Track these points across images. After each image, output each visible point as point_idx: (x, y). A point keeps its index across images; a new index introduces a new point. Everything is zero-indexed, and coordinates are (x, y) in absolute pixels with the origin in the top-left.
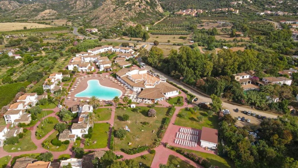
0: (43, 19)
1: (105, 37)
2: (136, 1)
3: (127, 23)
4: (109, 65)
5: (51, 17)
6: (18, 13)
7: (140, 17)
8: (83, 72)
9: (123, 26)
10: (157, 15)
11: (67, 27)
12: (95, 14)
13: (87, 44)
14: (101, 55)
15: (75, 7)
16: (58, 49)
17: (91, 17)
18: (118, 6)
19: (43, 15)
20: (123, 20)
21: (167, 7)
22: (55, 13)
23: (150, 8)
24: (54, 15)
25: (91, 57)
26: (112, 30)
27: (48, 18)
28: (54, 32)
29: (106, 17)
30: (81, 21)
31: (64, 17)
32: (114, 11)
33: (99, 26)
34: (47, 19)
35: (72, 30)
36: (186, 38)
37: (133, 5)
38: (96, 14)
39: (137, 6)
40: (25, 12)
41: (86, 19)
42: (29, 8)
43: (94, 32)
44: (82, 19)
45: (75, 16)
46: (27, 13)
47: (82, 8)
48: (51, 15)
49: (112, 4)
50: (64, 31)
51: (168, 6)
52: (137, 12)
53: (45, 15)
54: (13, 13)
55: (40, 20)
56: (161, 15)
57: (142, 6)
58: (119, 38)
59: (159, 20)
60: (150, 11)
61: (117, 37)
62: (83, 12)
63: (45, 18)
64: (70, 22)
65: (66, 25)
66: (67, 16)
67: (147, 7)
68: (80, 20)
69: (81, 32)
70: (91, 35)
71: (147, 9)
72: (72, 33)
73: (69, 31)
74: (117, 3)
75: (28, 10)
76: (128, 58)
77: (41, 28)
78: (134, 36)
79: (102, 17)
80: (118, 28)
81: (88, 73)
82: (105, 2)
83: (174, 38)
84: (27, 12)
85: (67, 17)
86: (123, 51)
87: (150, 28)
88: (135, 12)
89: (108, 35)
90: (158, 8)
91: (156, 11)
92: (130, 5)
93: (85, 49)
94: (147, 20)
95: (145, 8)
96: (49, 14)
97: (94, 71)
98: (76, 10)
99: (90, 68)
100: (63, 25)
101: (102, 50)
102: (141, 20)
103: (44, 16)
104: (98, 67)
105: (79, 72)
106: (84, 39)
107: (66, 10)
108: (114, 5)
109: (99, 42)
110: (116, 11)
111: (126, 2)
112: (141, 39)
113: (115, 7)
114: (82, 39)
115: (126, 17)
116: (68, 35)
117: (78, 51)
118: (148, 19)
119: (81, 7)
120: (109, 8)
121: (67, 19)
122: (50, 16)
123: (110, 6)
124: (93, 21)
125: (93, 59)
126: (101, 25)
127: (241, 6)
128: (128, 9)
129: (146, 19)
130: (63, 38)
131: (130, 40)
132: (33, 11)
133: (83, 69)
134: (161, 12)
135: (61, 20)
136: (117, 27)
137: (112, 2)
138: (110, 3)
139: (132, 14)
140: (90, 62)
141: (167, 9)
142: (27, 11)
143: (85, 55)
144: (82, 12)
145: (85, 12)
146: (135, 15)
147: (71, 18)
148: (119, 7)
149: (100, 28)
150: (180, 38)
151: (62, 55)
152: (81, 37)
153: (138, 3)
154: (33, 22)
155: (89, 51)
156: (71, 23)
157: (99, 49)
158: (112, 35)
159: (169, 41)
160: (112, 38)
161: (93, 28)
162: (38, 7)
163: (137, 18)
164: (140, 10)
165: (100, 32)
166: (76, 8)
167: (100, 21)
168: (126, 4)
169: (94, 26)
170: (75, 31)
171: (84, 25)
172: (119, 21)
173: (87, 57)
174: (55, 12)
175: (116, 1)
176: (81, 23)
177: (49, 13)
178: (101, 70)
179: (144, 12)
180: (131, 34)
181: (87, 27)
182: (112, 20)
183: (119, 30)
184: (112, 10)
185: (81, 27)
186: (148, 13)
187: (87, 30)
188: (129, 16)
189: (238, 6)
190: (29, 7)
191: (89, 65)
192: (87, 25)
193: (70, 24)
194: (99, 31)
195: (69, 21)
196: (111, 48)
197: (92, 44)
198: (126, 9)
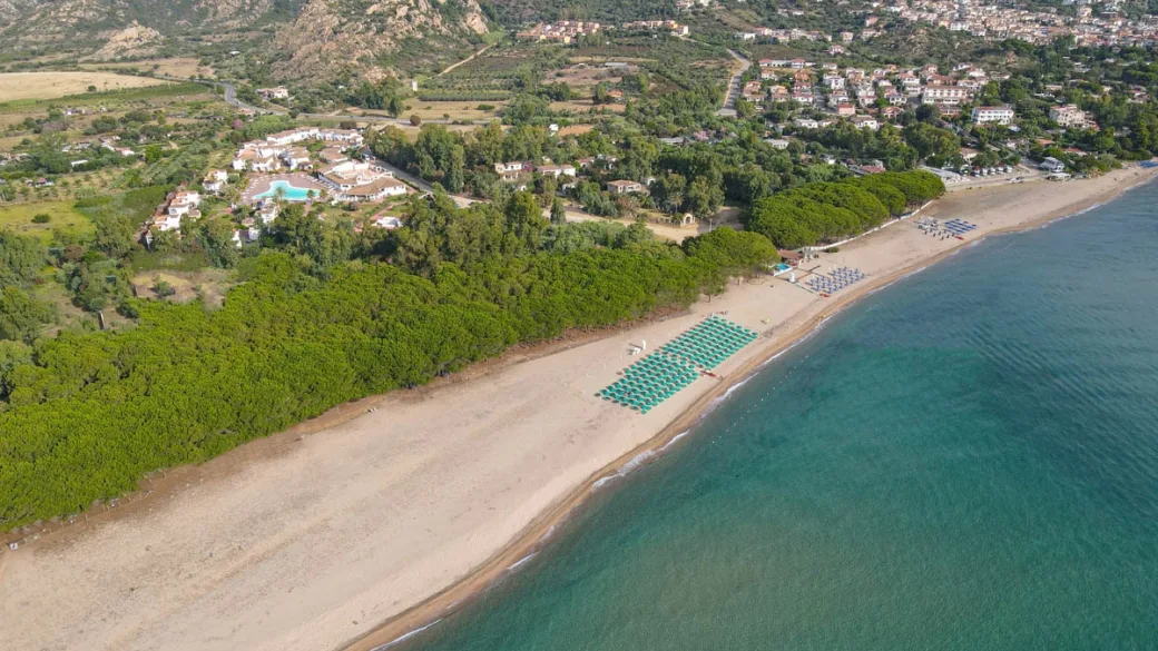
0: (125, 59)
1: (305, 110)
2: (399, 3)
3: (365, 72)
4: (306, 160)
5: (145, 52)
6: (30, 37)
7: (408, 53)
8: (261, 172)
9: (352, 80)
10: (464, 41)
11: (206, 85)
12: (280, 43)
13: (264, 124)
14: (294, 144)
15: (211, 10)
16: (202, 135)
17: (270, 52)
18: (345, 20)
19: (121, 44)
20: (355, 62)
21: (503, 12)
22: (156, 38)
23: (443, 22)
24: (154, 43)
25: (273, 148)
26: (322, 91)
27: (137, 53)
28: (177, 98)
29: (310, 54)
30: (242, 65)
31: (186, 51)
32: (335, 33)
33: (291, 80)
34: (133, 59)
35: (221, 91)
36: (493, 107)
37: (389, 15)
38: (283, 43)
39: (400, 18)
40: (52, 33)
41: (255, 58)
42: (64, 17)
43: (280, 96)
44: (242, 59)
45: (218, 46)
46: (59, 37)
47: (237, 14)
48: (145, 44)
49: (330, 13)
50: (201, 95)
51: (507, 9)
52: (400, 36)
53: (125, 44)
54: (14, 38)
55: (113, 61)
56: (477, 41)
57: (415, 16)
58: (340, 111)
59: (461, 59)
60: (440, 31)
61: (333, 108)
62: (243, 30)
63: (129, 54)
64: (208, 67)
65: (201, 77)
66: (194, 47)
67: (432, 18)
68: (236, 61)
69: (246, 96)
70: (271, 104)
71: (433, 26)
72: (223, 100)
73: (213, 95)
74: (345, 9)
75: (60, 24)
76: (344, 149)
77: (135, 89)
78: (376, 106)
79: (299, 54)
80: (341, 87)
81: (271, 173)
82: (310, 7)
83: (466, 108)
84: (59, 33)
85: (195, 51)
86: (340, 137)
87: (423, 83)
88: (394, 37)
89: (313, 103)
90: (469, 20)
91: (462, 30)
92: (381, 14)
93: (261, 134)
94: (426, 61)
95: (426, 23)
96: (138, 42)
97: (281, 170)
98: (216, 22)
99: (273, 165)
100: (192, 78)
101: (297, 136)
102: (410, 60)
103: (125, 50)
104: (287, 164)
105: (252, 172)
106: (255, 116)
107: (183, 22)
108: (335, 14)
109: (291, 121)
110: (340, 37)
111: (372, 4)
112: (385, 113)
113: (337, 22)
114: (252, 114)
115: (365, 52)
116: (213, 105)
117: (247, 140)
118: (430, 58)
119: (232, 11)
120: (322, 25)
121: (197, 57)
122: (140, 47)
123: (324, 19)
124: (275, 65)
125: (278, 152)
126: (297, 76)
127: (704, 13)
128: (375, 28)
129: (423, 57)
130: (204, 113)
131: (363, 115)
132: (78, 27)
133: (262, 166)
134: (479, 32)
135: (176, 60)
136: (336, 84)
137: (331, 6)
138: (321, 8)
139: (385, 44)
140: (273, 156)
141: (501, 20)
142: (58, 28)
143: (261, 145)
144: (238, 30)
145: (249, 30)
146: (393, 45)
147: (206, 51)
148: (349, 20)
149: (293, 87)
150: (480, 108)
151: (215, 146)
152: (248, 110)
153: (405, 8)
154: (100, 69)
155: (269, 139)
156: (212, 71)
157: (289, 134)
158: (323, 104)
159: (446, 116)
160: (321, 112)
161: (277, 86)
162: (91, 14)
163: (399, 54)
164: (408, 31)
165: (293, 98)
166: (215, 13)
167: (296, 66)
168: (370, 11)
169: (278, 79)
170: (230, 94)
171: (249, 76)
172: (346, 66)
173: (265, 148)
174: (155, 33)
175: (341, 4)
176: (242, 71)
177: (139, 39)
178: (292, 168)
179: (420, 36)
180: (368, 100)
181: (260, 83)
182: (327, 63)
183: (341, 90)
184: (328, 30)
185: (244, 82)
186: (434, 37)
187: (260, 93)
188: (376, 50)
189: (694, 13)
190: (60, 15)
191: (272, 160)
192: (259, 77)
193: (210, 73)
194: (291, 93)
195: (206, 64)
196: (314, 131)
197: (276, 124)
198: (368, 29)
